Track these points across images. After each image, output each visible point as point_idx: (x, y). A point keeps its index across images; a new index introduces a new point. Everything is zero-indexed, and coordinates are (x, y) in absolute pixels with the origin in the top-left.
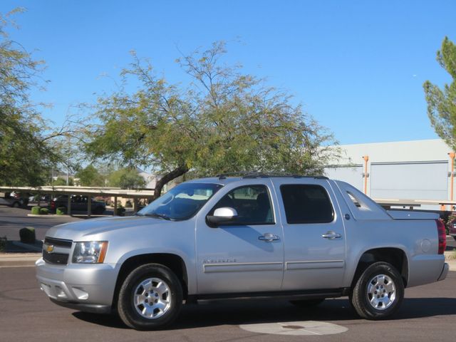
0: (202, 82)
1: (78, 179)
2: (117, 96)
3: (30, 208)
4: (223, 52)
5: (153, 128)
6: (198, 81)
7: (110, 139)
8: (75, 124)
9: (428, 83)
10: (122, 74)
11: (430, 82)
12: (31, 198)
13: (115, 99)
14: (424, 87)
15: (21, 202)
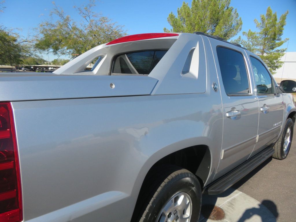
0: (86, 19)
1: (52, 63)
2: (48, 22)
3: (35, 71)
4: (95, 6)
5: (66, 38)
6: (84, 19)
8: (32, 37)
9: (165, 28)
11: (166, 28)
12: (38, 68)
13: (47, 24)
14: (164, 30)
15: (34, 69)
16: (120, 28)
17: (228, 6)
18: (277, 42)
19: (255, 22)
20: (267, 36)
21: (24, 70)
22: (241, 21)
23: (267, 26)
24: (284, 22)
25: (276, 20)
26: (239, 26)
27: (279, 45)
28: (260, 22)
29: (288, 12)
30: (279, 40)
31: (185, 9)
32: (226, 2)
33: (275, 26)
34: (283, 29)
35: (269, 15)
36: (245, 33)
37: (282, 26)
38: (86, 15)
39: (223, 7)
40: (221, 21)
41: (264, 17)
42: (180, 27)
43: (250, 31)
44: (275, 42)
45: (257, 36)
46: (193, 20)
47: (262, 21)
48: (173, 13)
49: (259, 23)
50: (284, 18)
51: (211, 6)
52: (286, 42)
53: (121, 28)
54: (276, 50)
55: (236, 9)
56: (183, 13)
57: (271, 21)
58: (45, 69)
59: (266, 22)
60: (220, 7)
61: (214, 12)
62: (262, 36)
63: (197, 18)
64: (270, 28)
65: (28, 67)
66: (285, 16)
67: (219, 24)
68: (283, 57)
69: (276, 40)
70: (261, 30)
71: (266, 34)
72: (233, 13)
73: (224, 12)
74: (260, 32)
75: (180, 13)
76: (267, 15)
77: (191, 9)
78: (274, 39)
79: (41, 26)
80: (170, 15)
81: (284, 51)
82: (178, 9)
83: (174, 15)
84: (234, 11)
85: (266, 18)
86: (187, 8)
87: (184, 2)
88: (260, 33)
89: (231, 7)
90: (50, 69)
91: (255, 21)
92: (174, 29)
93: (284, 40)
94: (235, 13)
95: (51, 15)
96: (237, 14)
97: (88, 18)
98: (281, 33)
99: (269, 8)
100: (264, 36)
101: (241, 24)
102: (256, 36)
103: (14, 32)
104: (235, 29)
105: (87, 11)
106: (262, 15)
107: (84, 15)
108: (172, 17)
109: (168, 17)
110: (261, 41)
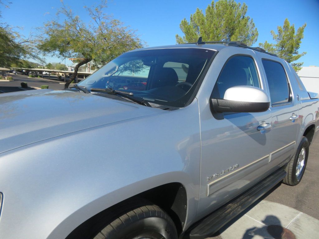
0: (96, 21)
1: (46, 67)
3: (28, 75)
4: (106, 7)
6: (94, 20)
7: (52, 42)
8: (35, 37)
10: (57, 14)
12: (30, 72)
13: (54, 23)
15: (26, 73)
16: (132, 32)
17: (244, 16)
18: (294, 55)
19: (272, 34)
20: (284, 49)
21: (15, 74)
22: (257, 32)
23: (284, 38)
24: (301, 35)
25: (294, 33)
26: (255, 37)
27: (296, 58)
28: (277, 33)
29: (305, 25)
30: (296, 53)
31: (199, 16)
32: (242, 11)
33: (292, 39)
34: (300, 43)
35: (286, 27)
36: (261, 44)
37: (300, 39)
38: (95, 17)
39: (239, 16)
40: (237, 30)
41: (281, 29)
42: (193, 35)
43: (266, 42)
44: (292, 55)
45: (274, 48)
46: (207, 28)
47: (279, 33)
48: (186, 20)
49: (276, 35)
50: (301, 31)
51: (227, 14)
52: (303, 55)
53: (134, 32)
54: (293, 64)
55: (252, 19)
56: (196, 20)
57: (288, 33)
58: (38, 73)
59: (283, 34)
60: (236, 16)
61: (230, 21)
62: (279, 48)
63: (212, 26)
64: (287, 41)
65: (20, 70)
66: (303, 29)
67: (235, 34)
68: (299, 71)
69: (292, 53)
70: (278, 42)
71: (283, 47)
72: (249, 23)
73: (240, 21)
74: (277, 44)
75: (193, 20)
76: (284, 27)
77: (205, 16)
78: (291, 52)
79: (47, 25)
80: (182, 21)
81: (301, 65)
82: (192, 15)
83: (187, 22)
84: (250, 21)
85: (283, 30)
86: (201, 15)
87: (198, 9)
88: (276, 46)
89: (248, 17)
90: (44, 73)
91: (271, 32)
92: (186, 36)
93: (301, 54)
94: (251, 23)
95: (58, 14)
96: (254, 24)
97: (98, 20)
98: (298, 47)
99: (287, 19)
100: (281, 49)
101: (257, 35)
102: (272, 48)
103: (13, 31)
104: (251, 40)
105: (97, 12)
106: (279, 26)
107: (93, 17)
108: (185, 23)
109: (181, 23)
110: (278, 54)
